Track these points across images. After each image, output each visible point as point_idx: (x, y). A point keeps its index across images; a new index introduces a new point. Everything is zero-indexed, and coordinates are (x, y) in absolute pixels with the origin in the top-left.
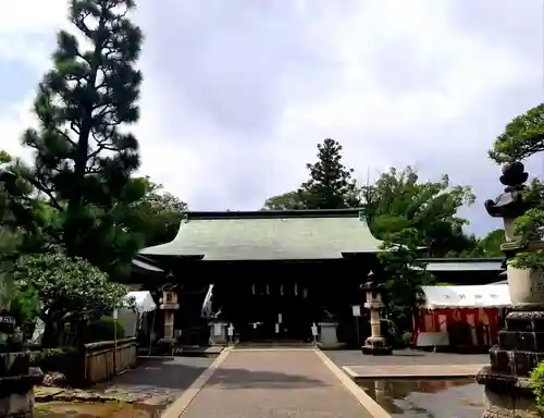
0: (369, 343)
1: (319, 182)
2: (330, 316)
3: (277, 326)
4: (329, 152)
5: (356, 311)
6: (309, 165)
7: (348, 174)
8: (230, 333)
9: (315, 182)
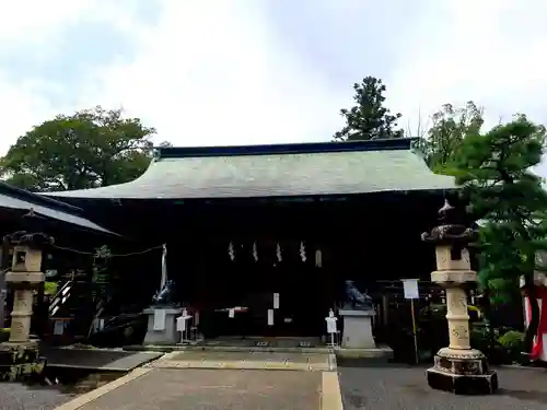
0: (445, 362)
1: (357, 131)
2: (361, 297)
3: (270, 314)
4: (370, 94)
5: (411, 289)
6: (344, 111)
7: (393, 118)
8: (181, 326)
9: (353, 131)
